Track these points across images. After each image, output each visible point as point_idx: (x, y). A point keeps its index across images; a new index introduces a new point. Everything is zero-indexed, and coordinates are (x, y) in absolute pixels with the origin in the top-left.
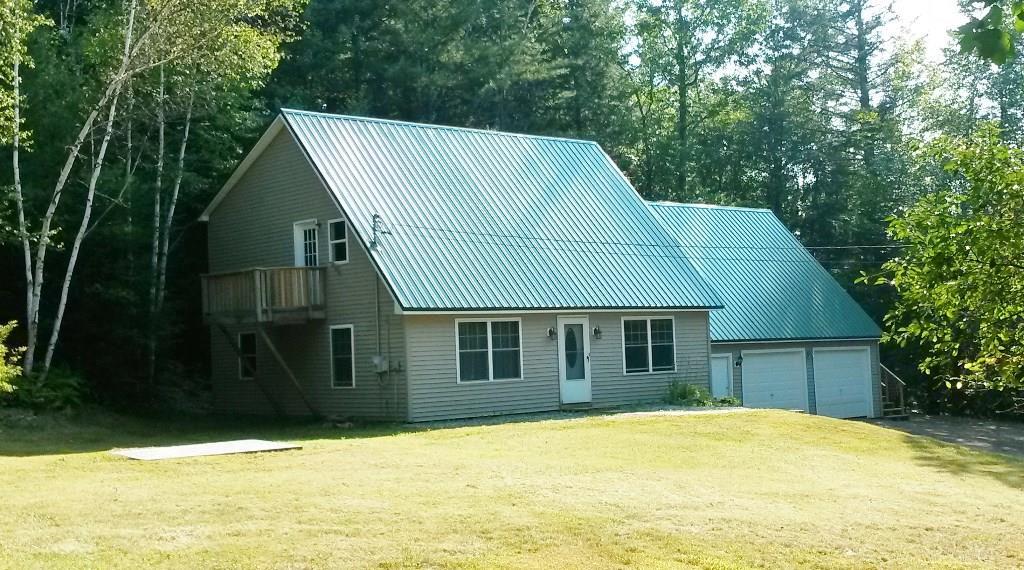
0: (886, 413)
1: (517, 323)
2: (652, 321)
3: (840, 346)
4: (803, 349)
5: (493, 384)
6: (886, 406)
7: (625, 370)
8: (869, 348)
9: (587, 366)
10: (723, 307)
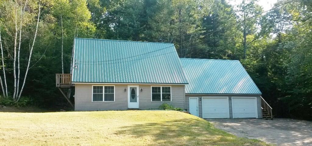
0: (263, 117)
1: (114, 87)
2: (162, 87)
3: (242, 96)
4: (228, 97)
5: (104, 102)
6: (264, 115)
7: (152, 100)
8: (256, 97)
9: (138, 99)
10: (188, 84)
